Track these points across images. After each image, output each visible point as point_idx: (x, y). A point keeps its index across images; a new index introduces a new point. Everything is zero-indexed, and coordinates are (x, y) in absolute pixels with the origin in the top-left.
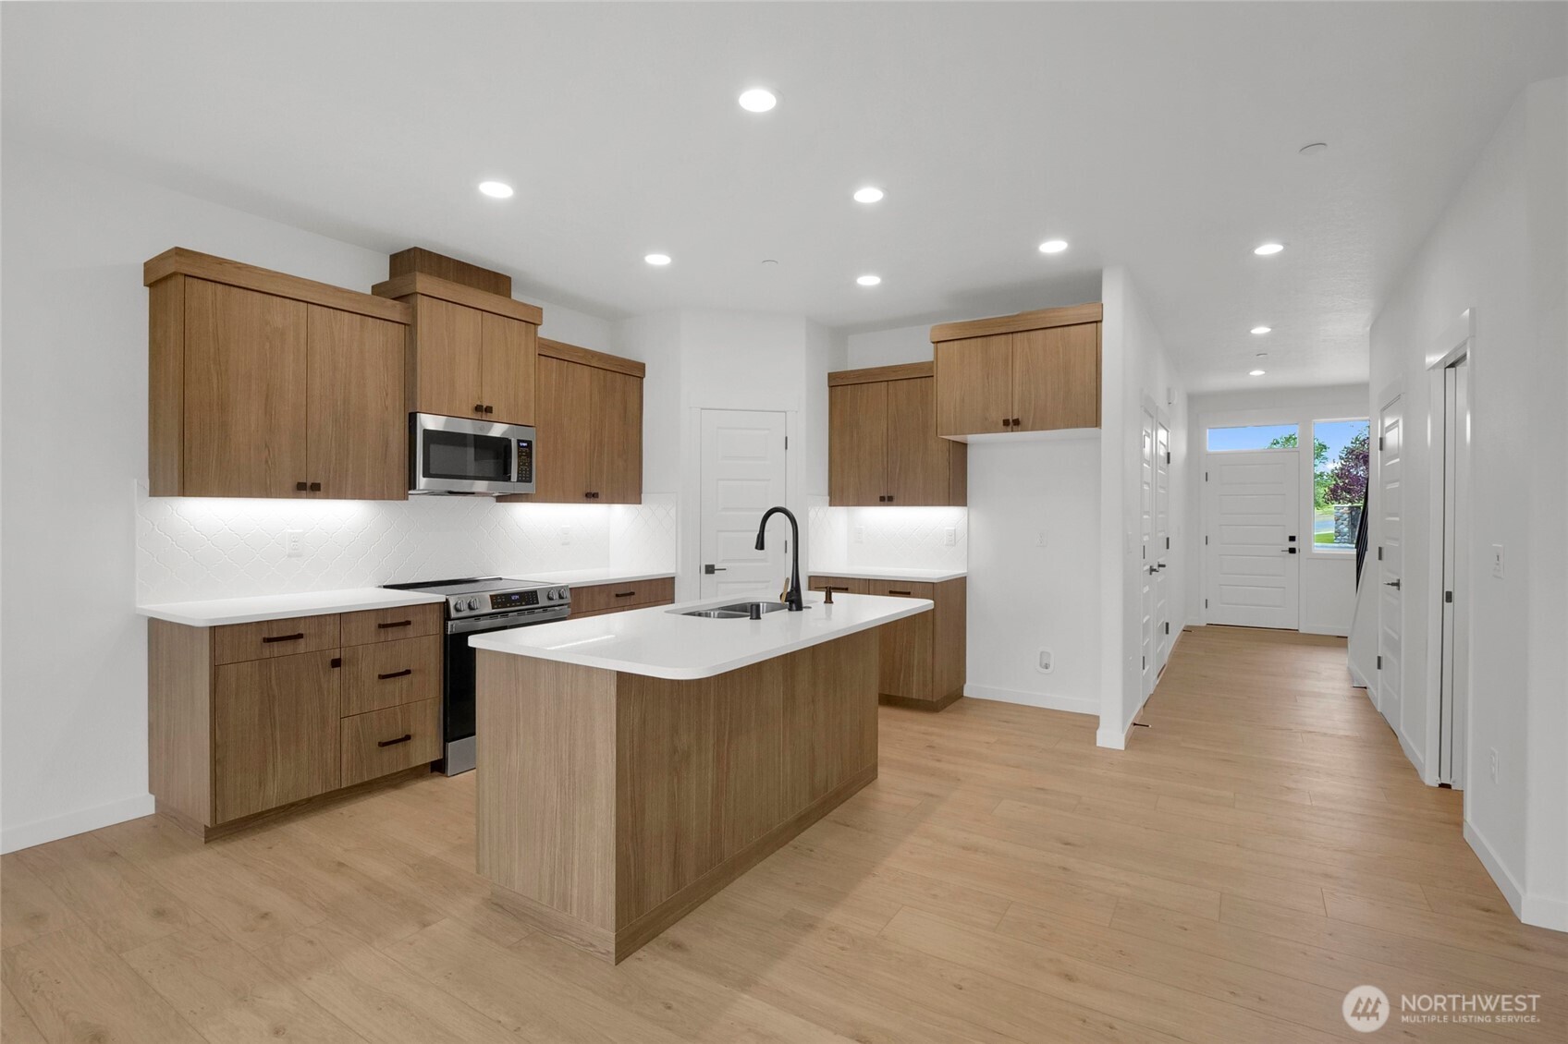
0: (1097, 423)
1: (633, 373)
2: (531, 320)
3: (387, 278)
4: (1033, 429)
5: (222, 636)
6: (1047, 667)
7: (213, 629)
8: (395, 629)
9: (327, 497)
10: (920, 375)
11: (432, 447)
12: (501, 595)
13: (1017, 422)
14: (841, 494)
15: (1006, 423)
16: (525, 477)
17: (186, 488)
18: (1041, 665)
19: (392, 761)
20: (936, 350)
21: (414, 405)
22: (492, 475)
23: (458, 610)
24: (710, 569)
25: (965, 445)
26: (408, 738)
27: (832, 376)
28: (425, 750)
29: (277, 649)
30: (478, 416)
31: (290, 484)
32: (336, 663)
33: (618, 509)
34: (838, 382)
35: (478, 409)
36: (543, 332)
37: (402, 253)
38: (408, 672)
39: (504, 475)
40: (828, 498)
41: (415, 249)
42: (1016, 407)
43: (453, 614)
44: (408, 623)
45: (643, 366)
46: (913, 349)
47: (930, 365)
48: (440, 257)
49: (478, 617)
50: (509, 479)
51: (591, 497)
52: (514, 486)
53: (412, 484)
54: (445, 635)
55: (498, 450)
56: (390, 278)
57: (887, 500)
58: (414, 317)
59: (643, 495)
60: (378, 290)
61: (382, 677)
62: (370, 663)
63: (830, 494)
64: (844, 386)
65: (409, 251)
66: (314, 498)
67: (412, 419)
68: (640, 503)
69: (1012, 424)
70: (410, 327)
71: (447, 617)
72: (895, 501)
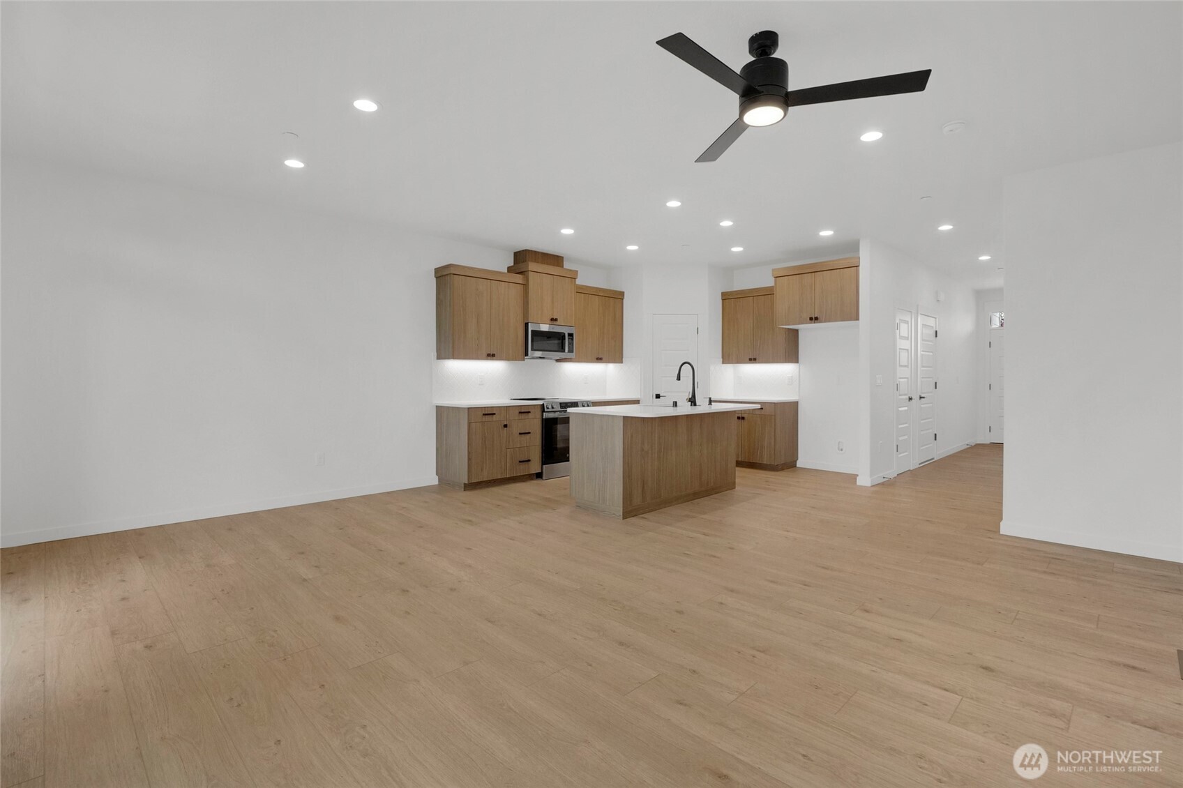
0: (857, 319)
1: (618, 296)
2: (573, 276)
3: (513, 264)
4: (825, 322)
5: (471, 410)
6: (842, 450)
7: (469, 408)
8: (525, 414)
9: (497, 359)
10: (768, 293)
11: (534, 338)
12: (564, 403)
13: (816, 319)
14: (729, 357)
15: (811, 319)
16: (571, 351)
17: (454, 356)
18: (839, 449)
19: (523, 470)
20: (776, 281)
21: (528, 319)
22: (557, 349)
23: (548, 408)
24: (658, 396)
25: (797, 331)
26: (529, 461)
27: (723, 294)
28: (535, 467)
29: (487, 418)
30: (552, 323)
31: (485, 354)
32: (505, 426)
33: (611, 368)
34: (727, 297)
35: (552, 320)
36: (579, 282)
37: (519, 252)
38: (529, 433)
39: (562, 350)
40: (721, 359)
41: (526, 250)
42: (816, 310)
43: (546, 410)
44: (529, 412)
45: (622, 294)
46: (764, 279)
47: (771, 288)
48: (535, 252)
49: (554, 412)
50: (564, 351)
51: (599, 360)
52: (566, 354)
53: (526, 354)
54: (543, 419)
55: (560, 337)
56: (514, 263)
57: (753, 360)
58: (528, 281)
59: (624, 359)
60: (510, 270)
61: (520, 434)
62: (516, 427)
63: (723, 358)
64: (730, 299)
65: (523, 251)
66: (493, 360)
67: (527, 325)
68: (622, 363)
69: (814, 319)
70: (525, 285)
71: (543, 411)
72: (757, 360)
